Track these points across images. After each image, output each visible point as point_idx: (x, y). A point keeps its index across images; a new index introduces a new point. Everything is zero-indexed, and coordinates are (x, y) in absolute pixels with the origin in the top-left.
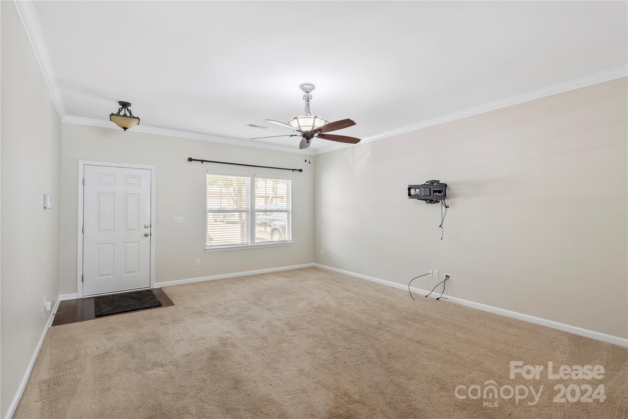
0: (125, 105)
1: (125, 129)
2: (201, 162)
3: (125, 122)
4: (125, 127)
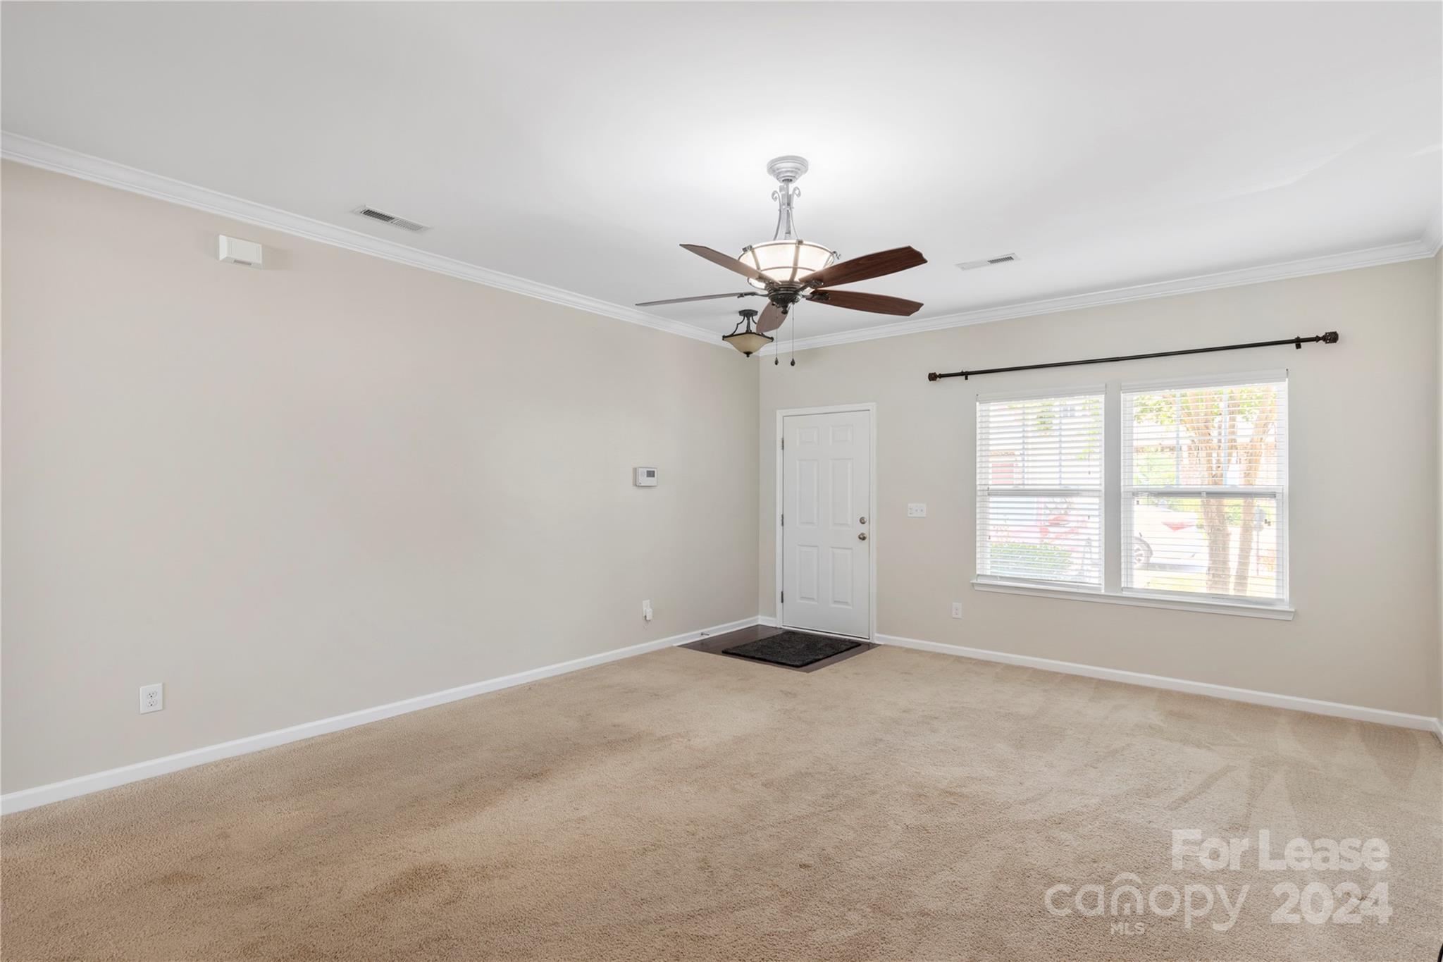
2: (963, 377)
4: (748, 350)
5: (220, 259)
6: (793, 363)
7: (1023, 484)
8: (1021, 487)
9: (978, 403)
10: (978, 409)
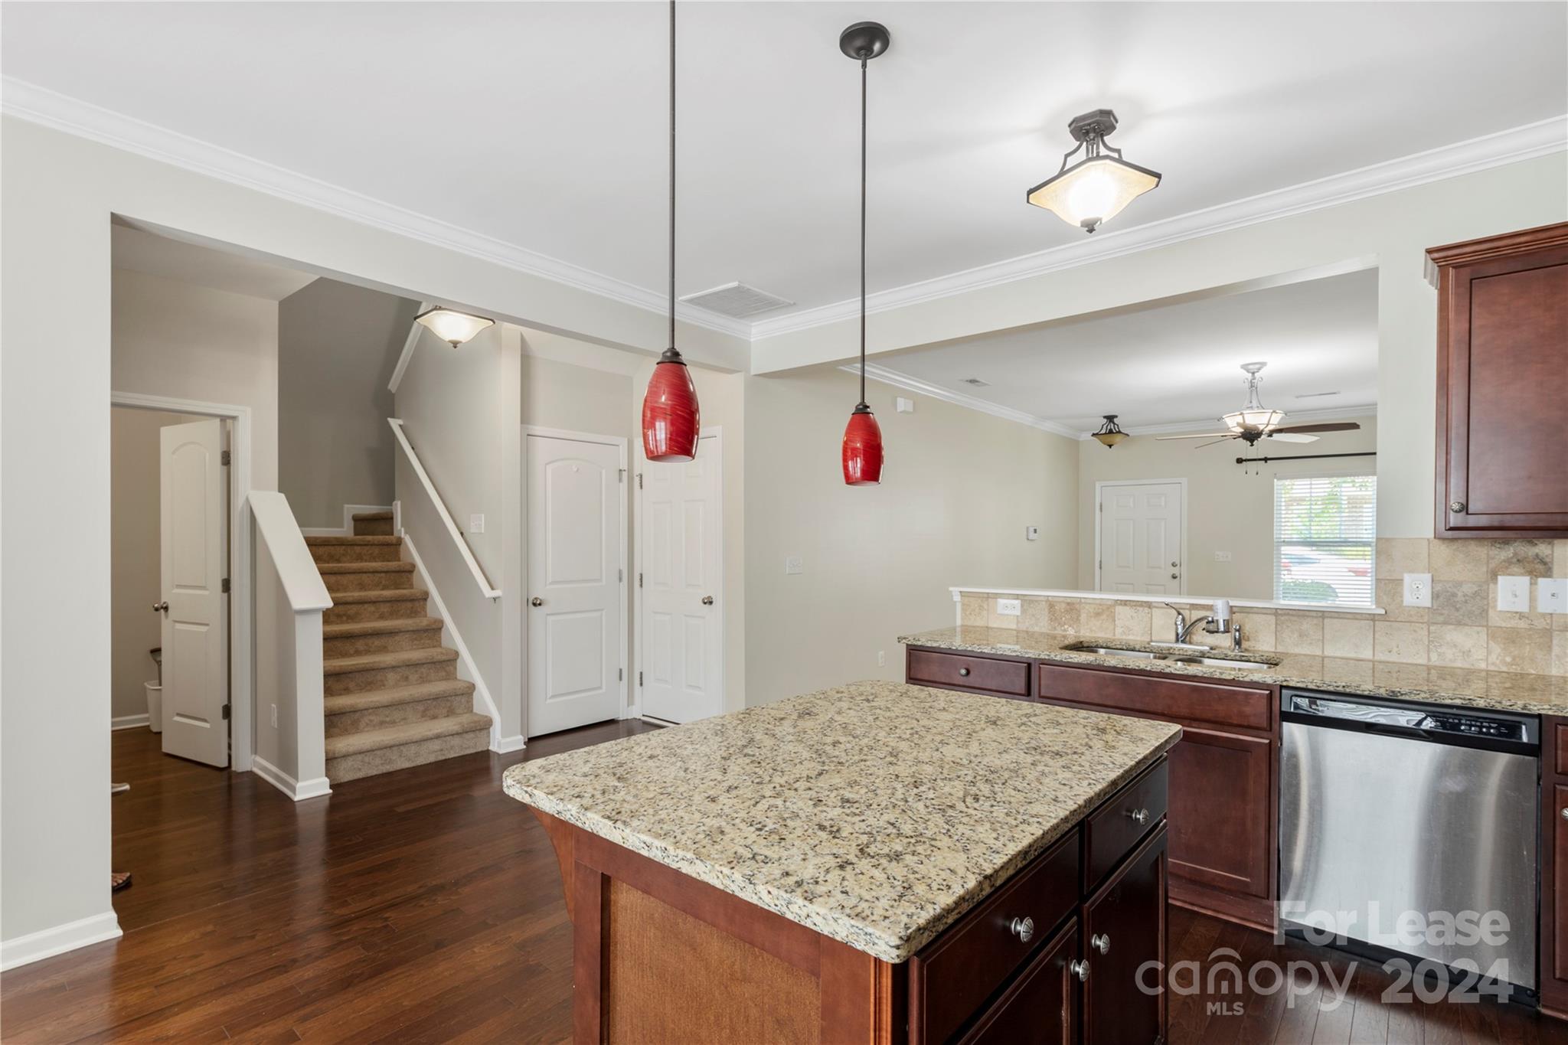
0: (1110, 418)
1: (1110, 446)
2: (1263, 462)
3: (1109, 438)
4: (1110, 444)
5: (898, 411)
6: (1257, 474)
7: (1311, 538)
8: (1309, 540)
9: (1275, 480)
10: (1275, 484)
